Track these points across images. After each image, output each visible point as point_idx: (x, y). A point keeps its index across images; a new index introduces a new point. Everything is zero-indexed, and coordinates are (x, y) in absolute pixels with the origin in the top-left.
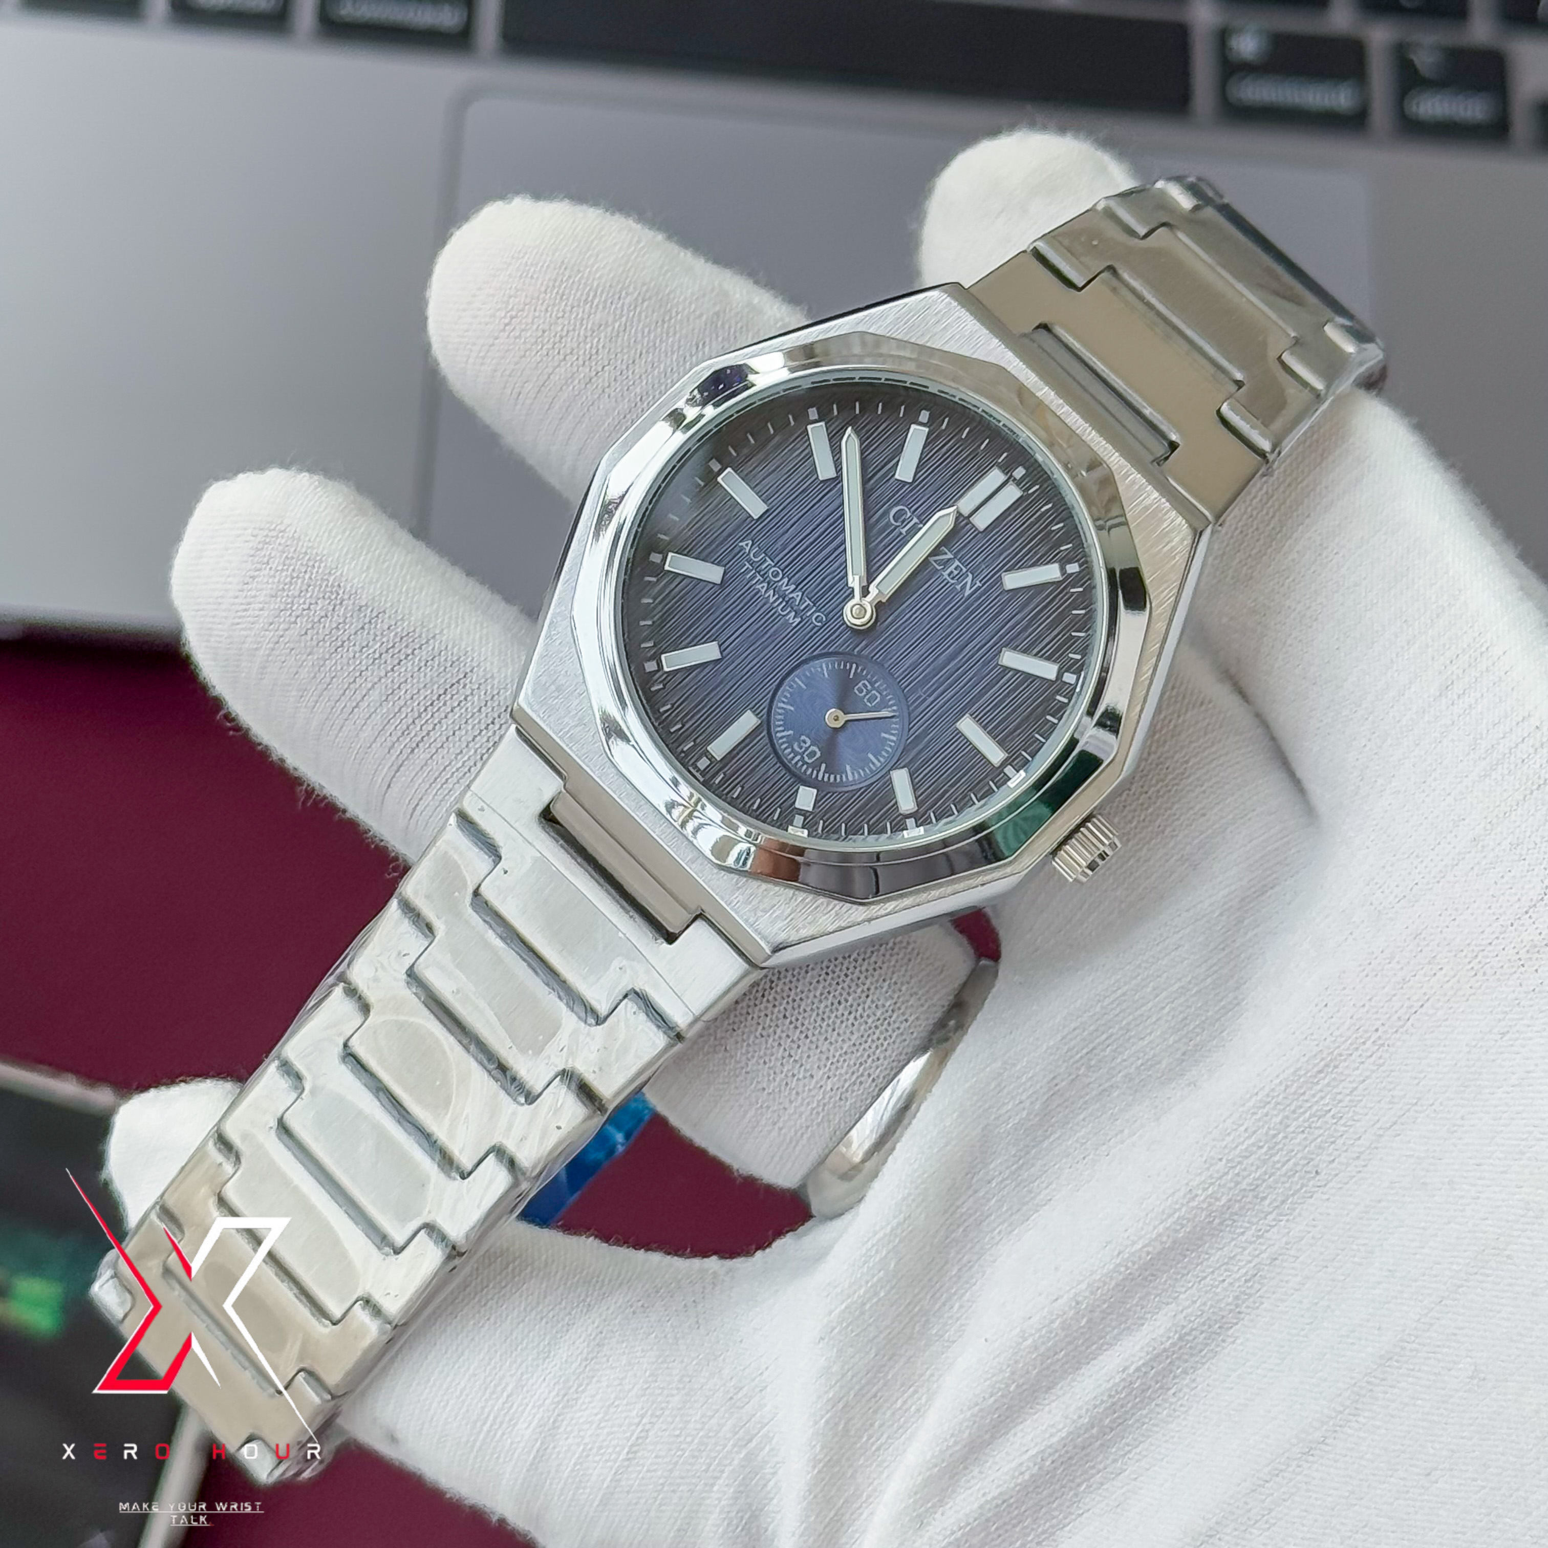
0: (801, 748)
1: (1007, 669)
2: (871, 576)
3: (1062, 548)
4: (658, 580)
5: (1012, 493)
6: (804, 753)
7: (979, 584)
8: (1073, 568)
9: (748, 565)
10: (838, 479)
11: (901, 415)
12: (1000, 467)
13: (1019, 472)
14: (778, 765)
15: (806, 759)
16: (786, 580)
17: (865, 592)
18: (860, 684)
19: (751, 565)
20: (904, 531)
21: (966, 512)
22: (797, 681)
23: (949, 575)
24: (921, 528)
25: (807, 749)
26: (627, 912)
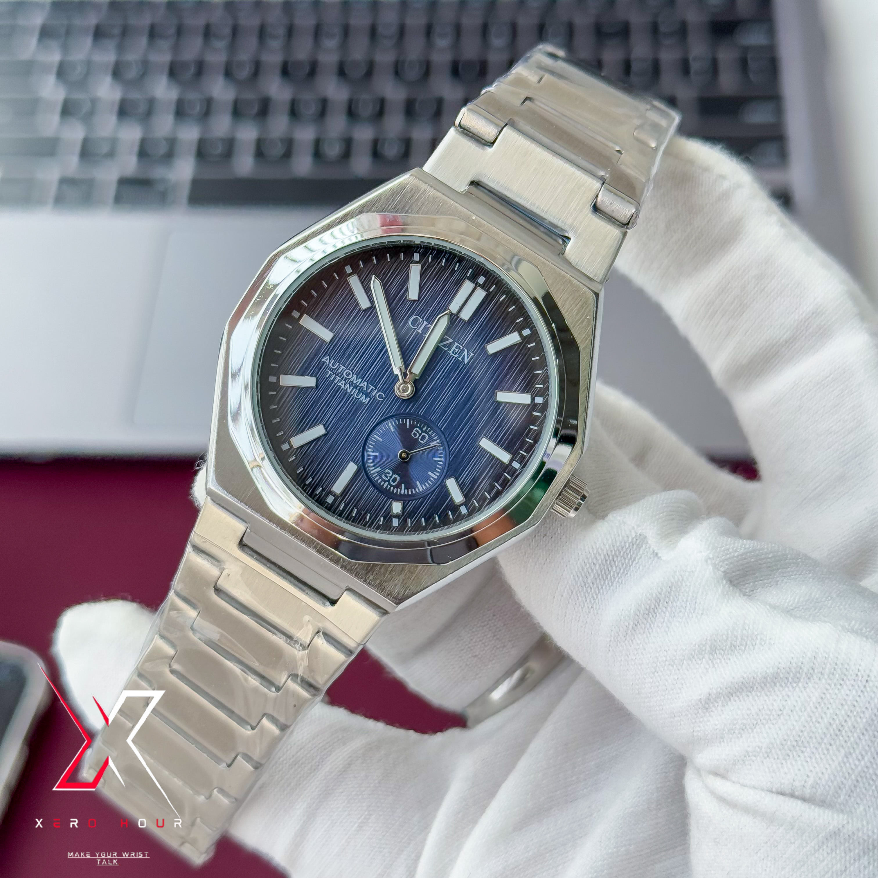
0: (387, 477)
1: (500, 403)
2: (406, 364)
3: (517, 321)
4: (277, 393)
5: (480, 295)
6: (389, 479)
7: (472, 354)
8: (526, 332)
9: (330, 372)
10: (372, 308)
11: (402, 259)
12: (469, 280)
14: (376, 491)
15: (392, 483)
16: (355, 376)
17: (405, 375)
18: (414, 431)
19: (332, 371)
20: (420, 331)
21: (454, 311)
22: (376, 437)
23: (453, 353)
24: (430, 327)
25: (391, 477)
26: (304, 591)
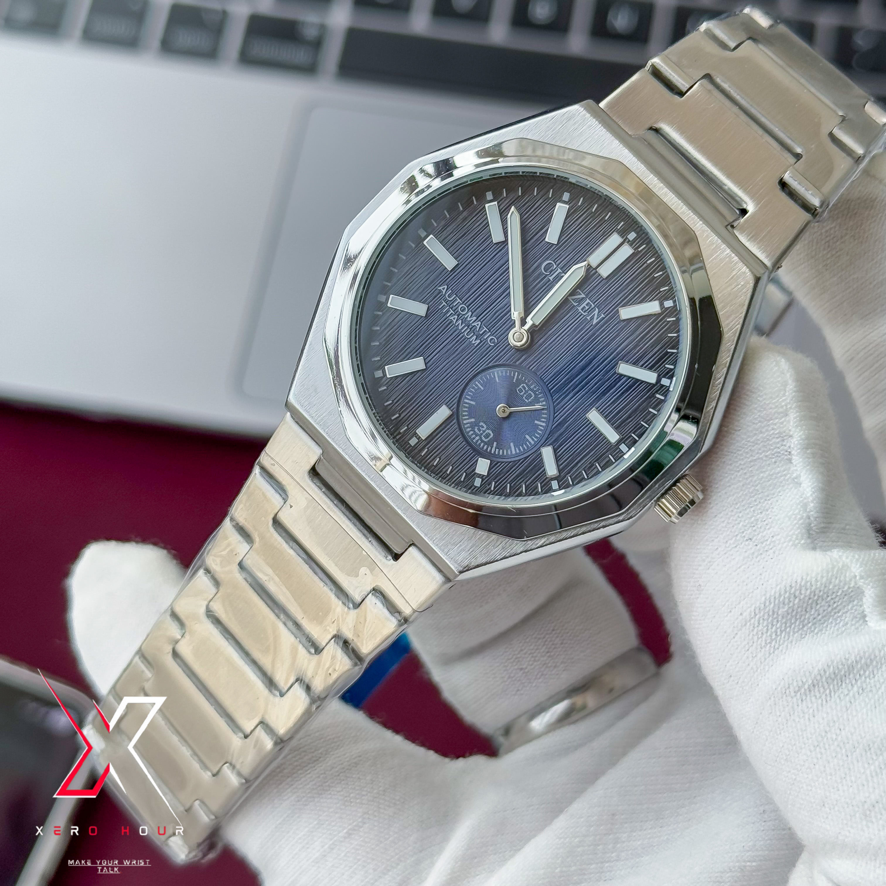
0: (479, 430)
1: (621, 376)
2: (527, 310)
3: (661, 290)
4: (383, 314)
5: (627, 251)
6: (482, 434)
7: (603, 316)
8: (668, 304)
9: (444, 303)
10: (505, 242)
11: (550, 196)
12: (618, 233)
13: (632, 236)
14: (464, 443)
15: (483, 439)
16: (470, 313)
17: (523, 322)
18: (520, 387)
19: (446, 303)
20: (551, 278)
21: (594, 264)
22: (478, 384)
23: (582, 309)
24: (563, 276)
25: (484, 431)
26: (367, 538)
